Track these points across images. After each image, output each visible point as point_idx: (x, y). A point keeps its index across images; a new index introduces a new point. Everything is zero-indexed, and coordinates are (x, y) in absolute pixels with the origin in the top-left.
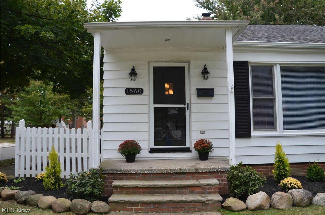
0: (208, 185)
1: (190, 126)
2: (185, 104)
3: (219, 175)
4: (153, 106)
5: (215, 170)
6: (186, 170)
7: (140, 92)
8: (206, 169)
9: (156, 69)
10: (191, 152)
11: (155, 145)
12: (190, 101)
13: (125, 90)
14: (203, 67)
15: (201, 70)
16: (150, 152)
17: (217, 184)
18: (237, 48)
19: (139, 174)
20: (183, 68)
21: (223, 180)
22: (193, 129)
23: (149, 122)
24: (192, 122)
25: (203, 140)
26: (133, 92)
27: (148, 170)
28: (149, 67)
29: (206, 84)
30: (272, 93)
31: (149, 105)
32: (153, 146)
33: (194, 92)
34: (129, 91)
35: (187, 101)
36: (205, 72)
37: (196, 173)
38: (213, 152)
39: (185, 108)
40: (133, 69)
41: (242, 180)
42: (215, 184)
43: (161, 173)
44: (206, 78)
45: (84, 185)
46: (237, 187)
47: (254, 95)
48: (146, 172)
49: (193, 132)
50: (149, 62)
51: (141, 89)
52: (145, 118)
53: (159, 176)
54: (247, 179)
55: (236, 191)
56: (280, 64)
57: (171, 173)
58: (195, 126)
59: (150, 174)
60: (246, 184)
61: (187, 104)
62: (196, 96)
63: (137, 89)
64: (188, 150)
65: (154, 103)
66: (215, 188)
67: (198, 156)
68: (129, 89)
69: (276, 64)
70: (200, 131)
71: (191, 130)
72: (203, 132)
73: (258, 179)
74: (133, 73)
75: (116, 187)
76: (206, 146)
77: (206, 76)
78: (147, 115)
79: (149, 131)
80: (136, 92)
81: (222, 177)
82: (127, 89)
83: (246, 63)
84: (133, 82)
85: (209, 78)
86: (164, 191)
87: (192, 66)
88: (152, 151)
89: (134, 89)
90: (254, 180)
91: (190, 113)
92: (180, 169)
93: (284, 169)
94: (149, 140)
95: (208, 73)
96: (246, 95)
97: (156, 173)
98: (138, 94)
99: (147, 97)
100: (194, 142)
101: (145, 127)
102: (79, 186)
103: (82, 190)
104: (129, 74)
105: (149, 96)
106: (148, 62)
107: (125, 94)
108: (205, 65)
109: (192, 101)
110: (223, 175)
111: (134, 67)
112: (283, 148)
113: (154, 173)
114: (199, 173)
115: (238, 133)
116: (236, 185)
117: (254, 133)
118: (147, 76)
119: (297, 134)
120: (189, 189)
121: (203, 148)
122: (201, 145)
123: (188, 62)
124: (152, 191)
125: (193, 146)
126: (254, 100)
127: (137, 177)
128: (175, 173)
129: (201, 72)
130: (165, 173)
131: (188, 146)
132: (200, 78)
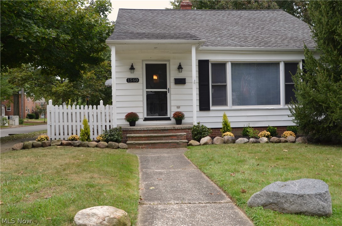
0: (181, 135)
1: (170, 103)
2: (167, 89)
3: (187, 131)
4: (145, 90)
5: (184, 128)
6: (168, 128)
7: (137, 81)
8: (180, 127)
9: (147, 66)
10: (171, 120)
11: (147, 116)
12: (170, 87)
13: (127, 79)
14: (179, 65)
15: (177, 66)
16: (144, 120)
17: (185, 135)
18: (202, 51)
19: (141, 130)
20: (166, 65)
21: (189, 134)
22: (172, 105)
23: (143, 101)
24: (171, 101)
25: (178, 112)
26: (132, 81)
27: (147, 128)
28: (142, 64)
29: (180, 76)
30: (225, 81)
31: (143, 89)
32: (146, 116)
33: (172, 81)
34: (130, 80)
35: (168, 87)
36: (180, 68)
37: (174, 129)
38: (185, 119)
39: (167, 92)
40: (132, 66)
41: (198, 131)
42: (184, 135)
43: (154, 130)
44: (180, 72)
45: (113, 135)
46: (196, 135)
47: (213, 82)
48: (145, 129)
49: (172, 108)
50: (143, 61)
51: (138, 79)
52: (141, 98)
53: (153, 131)
54: (201, 131)
55: (195, 137)
56: (231, 61)
57: (159, 130)
58: (173, 103)
59: (147, 130)
60: (200, 133)
61: (168, 89)
62: (174, 83)
63: (135, 79)
64: (169, 119)
65: (147, 88)
66: (184, 136)
67: (175, 123)
68: (130, 79)
69: (228, 61)
70: (176, 107)
71: (171, 106)
72: (178, 107)
73: (207, 131)
74: (132, 68)
75: (129, 137)
76: (180, 115)
77: (180, 70)
78: (142, 96)
79: (143, 107)
80: (134, 81)
81: (188, 132)
82: (128, 79)
83: (207, 61)
84: (132, 74)
85: (183, 72)
86: (156, 139)
87: (171, 64)
88: (146, 119)
89: (133, 79)
90: (205, 131)
91: (170, 94)
92: (165, 127)
93: (227, 128)
94: (143, 113)
95: (182, 68)
96: (207, 83)
97: (151, 130)
98: (135, 82)
99: (142, 84)
100: (173, 113)
101: (141, 104)
102: (110, 136)
103: (112, 137)
104: (130, 69)
105: (143, 83)
106: (141, 61)
107: (127, 83)
108: (180, 63)
109: (171, 87)
110: (190, 131)
111: (132, 64)
112: (228, 117)
113: (150, 130)
114: (176, 129)
115: (202, 107)
116: (195, 134)
117: (212, 108)
118: (141, 70)
119: (241, 109)
120: (170, 137)
121: (179, 116)
122: (177, 115)
123: (169, 61)
124: (150, 139)
125: (172, 116)
126: (212, 86)
127: (140, 132)
128: (162, 130)
129: (178, 67)
130: (156, 130)
131: (169, 116)
132: (177, 72)
